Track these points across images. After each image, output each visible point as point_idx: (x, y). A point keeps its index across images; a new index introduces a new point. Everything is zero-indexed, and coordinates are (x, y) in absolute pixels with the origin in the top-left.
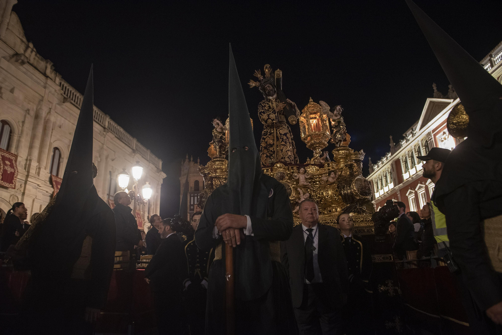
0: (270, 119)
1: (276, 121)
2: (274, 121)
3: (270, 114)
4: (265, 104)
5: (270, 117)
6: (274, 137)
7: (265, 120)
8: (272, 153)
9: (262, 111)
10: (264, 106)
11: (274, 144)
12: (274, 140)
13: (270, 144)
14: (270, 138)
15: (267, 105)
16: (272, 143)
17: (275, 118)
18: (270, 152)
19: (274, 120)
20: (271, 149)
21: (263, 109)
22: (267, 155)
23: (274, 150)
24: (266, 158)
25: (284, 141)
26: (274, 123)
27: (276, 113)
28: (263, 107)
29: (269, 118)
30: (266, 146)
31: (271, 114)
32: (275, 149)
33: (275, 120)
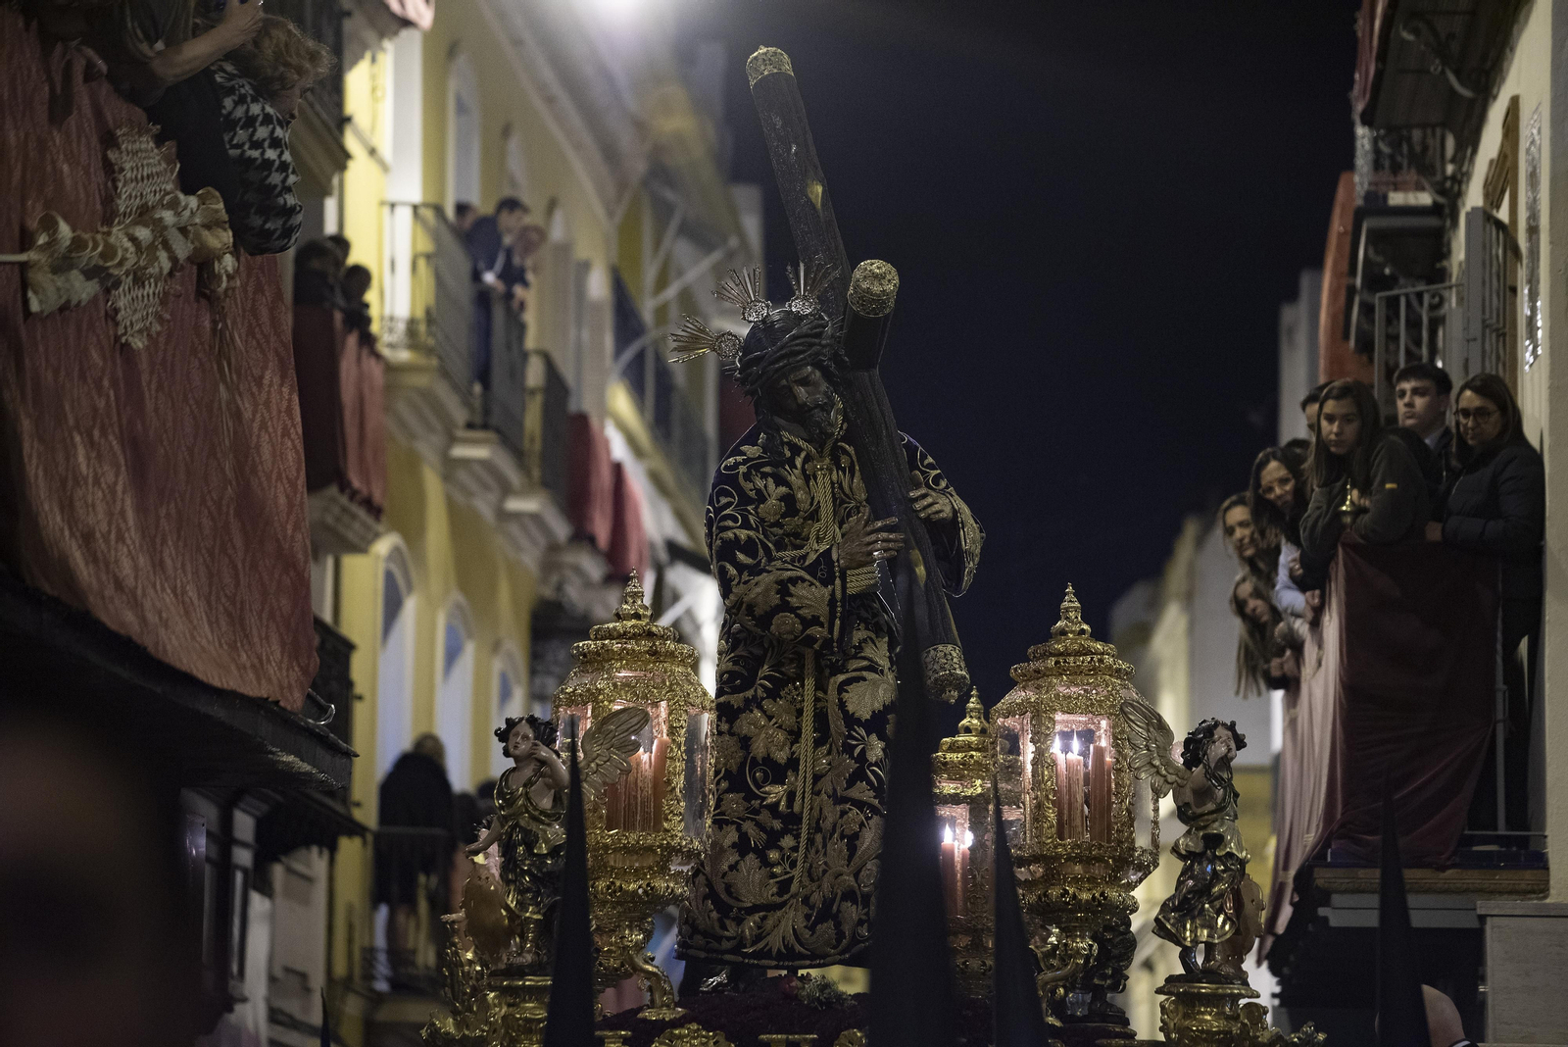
0: (793, 610)
1: (831, 631)
2: (816, 631)
3: (794, 581)
4: (760, 483)
5: (793, 601)
6: (800, 712)
7: (758, 612)
8: (777, 825)
9: (743, 534)
10: (752, 494)
11: (793, 763)
12: (795, 735)
13: (768, 760)
14: (770, 718)
15: (776, 492)
16: (781, 756)
17: (823, 611)
18: (765, 817)
19: (815, 621)
20: (776, 792)
21: (746, 525)
22: (744, 837)
23: (797, 808)
24: (733, 858)
25: (869, 782)
26: (811, 640)
27: (838, 582)
28: (750, 501)
29: (785, 607)
30: (742, 765)
31: (803, 580)
32: (798, 798)
33: (822, 625)
